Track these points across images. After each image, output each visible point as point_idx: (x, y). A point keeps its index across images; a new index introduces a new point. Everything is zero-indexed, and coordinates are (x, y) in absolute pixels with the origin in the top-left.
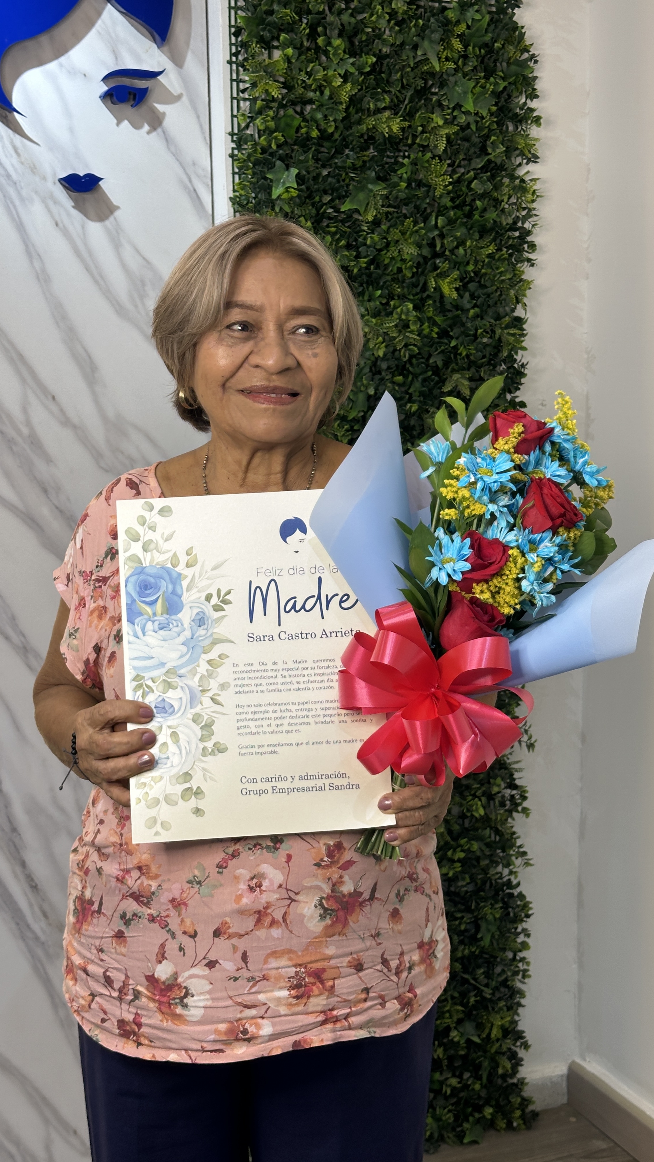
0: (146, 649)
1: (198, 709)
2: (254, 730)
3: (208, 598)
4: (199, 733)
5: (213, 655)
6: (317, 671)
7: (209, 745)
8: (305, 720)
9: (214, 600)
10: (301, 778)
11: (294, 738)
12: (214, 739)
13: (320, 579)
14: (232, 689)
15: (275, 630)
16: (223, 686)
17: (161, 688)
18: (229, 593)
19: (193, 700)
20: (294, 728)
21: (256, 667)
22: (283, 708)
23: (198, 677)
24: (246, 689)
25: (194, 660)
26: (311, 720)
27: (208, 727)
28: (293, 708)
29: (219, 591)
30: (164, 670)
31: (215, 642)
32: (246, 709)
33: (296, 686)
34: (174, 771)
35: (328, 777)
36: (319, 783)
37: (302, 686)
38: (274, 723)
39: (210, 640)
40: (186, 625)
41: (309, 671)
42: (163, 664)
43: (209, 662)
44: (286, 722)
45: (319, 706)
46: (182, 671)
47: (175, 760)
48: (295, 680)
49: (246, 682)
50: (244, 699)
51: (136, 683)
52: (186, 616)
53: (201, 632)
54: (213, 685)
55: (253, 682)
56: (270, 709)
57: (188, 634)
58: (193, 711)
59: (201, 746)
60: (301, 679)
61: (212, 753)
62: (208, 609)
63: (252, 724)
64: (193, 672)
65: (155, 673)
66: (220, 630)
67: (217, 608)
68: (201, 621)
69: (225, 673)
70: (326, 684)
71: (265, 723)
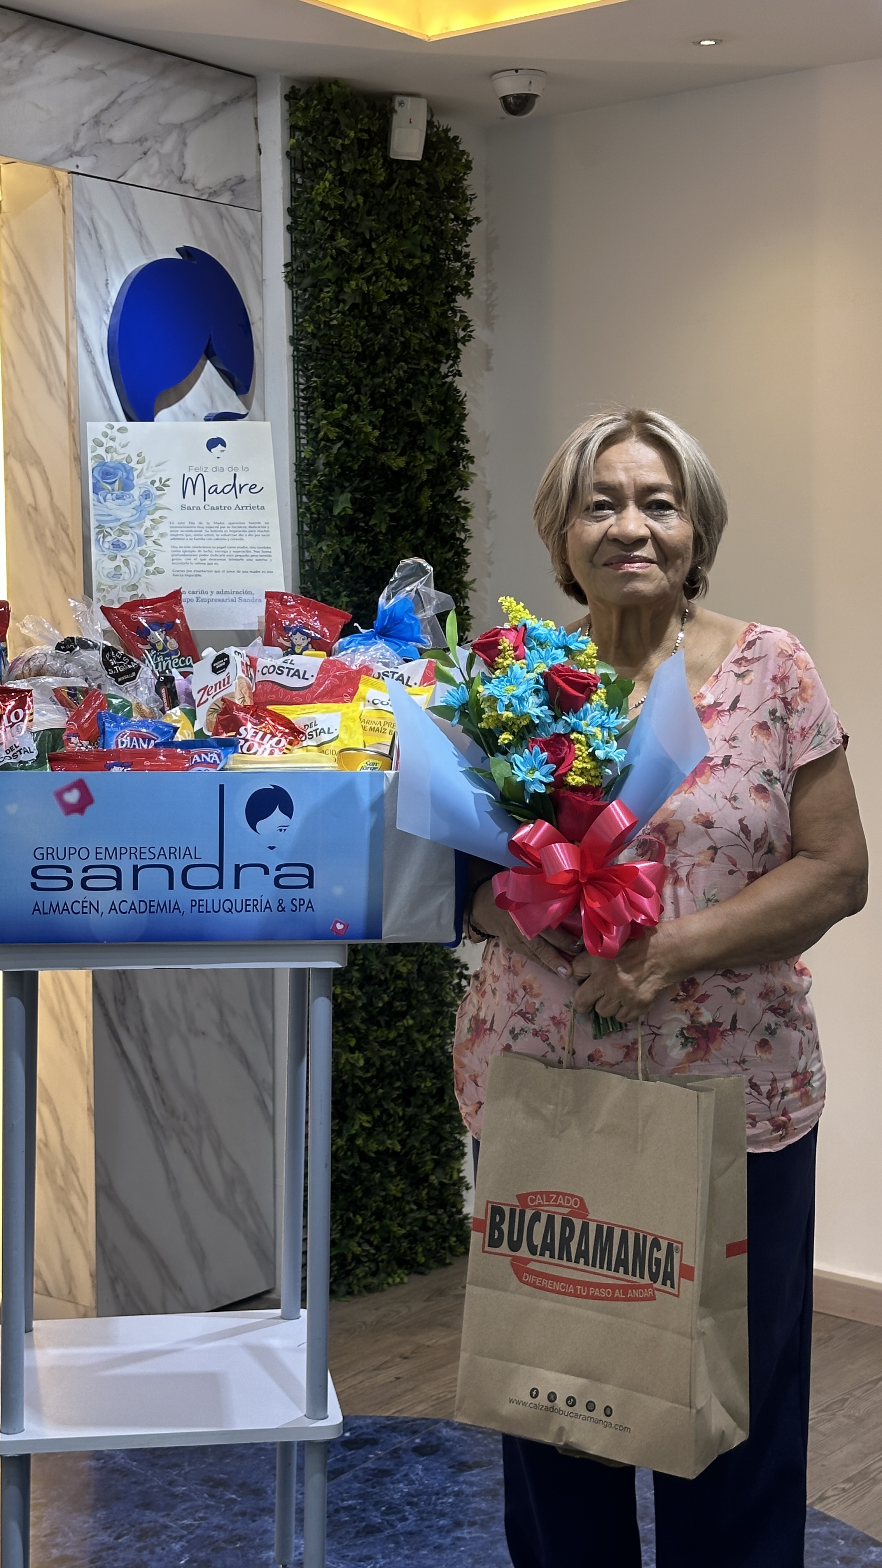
0: (106, 509)
1: (144, 547)
2: (184, 561)
3: (153, 482)
4: (144, 561)
5: (156, 516)
6: (232, 529)
7: (151, 569)
8: (222, 557)
9: (157, 484)
10: (218, 593)
11: (214, 568)
12: (154, 566)
13: (235, 475)
14: (169, 537)
15: (202, 504)
16: (162, 535)
17: (117, 533)
18: (168, 480)
19: (140, 542)
20: (214, 562)
21: (187, 524)
22: (206, 549)
23: (144, 528)
24: (179, 537)
25: (141, 519)
26: (227, 558)
27: (150, 559)
28: (213, 550)
29: (161, 479)
30: (120, 523)
31: (157, 509)
32: (179, 549)
33: (216, 537)
34: (126, 583)
35: (237, 593)
36: (232, 596)
37: (220, 537)
38: (199, 558)
39: (153, 507)
40: (136, 497)
41: (226, 529)
42: (119, 520)
43: (152, 520)
44: (207, 558)
45: (232, 550)
46: (133, 525)
47: (127, 576)
48: (215, 534)
49: (179, 533)
50: (177, 543)
51: (98, 530)
52: (136, 493)
53: (147, 502)
54: (155, 534)
55: (184, 533)
56: (197, 550)
57: (137, 503)
58: (140, 548)
59: (145, 569)
60: (220, 533)
61: (153, 573)
62: (153, 490)
63: (183, 558)
64: (141, 526)
65: (111, 525)
66: (161, 502)
67: (158, 489)
68: (147, 495)
69: (164, 527)
70: (238, 537)
71: (193, 558)
